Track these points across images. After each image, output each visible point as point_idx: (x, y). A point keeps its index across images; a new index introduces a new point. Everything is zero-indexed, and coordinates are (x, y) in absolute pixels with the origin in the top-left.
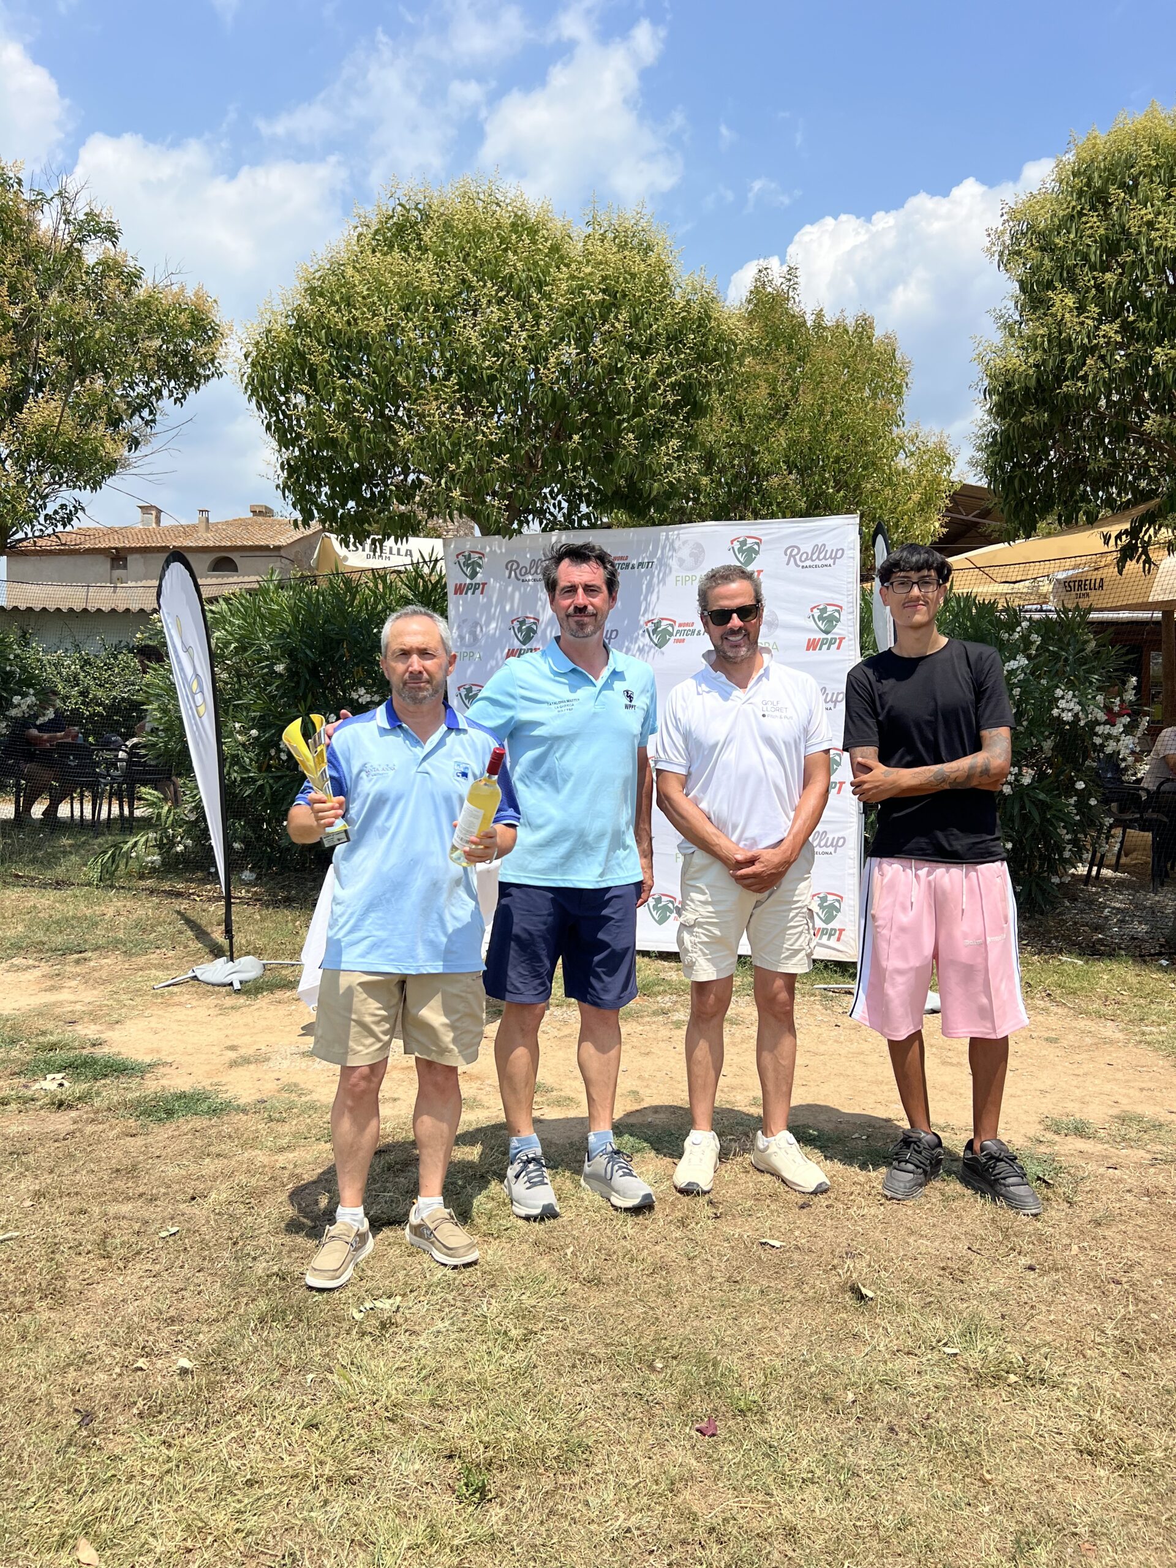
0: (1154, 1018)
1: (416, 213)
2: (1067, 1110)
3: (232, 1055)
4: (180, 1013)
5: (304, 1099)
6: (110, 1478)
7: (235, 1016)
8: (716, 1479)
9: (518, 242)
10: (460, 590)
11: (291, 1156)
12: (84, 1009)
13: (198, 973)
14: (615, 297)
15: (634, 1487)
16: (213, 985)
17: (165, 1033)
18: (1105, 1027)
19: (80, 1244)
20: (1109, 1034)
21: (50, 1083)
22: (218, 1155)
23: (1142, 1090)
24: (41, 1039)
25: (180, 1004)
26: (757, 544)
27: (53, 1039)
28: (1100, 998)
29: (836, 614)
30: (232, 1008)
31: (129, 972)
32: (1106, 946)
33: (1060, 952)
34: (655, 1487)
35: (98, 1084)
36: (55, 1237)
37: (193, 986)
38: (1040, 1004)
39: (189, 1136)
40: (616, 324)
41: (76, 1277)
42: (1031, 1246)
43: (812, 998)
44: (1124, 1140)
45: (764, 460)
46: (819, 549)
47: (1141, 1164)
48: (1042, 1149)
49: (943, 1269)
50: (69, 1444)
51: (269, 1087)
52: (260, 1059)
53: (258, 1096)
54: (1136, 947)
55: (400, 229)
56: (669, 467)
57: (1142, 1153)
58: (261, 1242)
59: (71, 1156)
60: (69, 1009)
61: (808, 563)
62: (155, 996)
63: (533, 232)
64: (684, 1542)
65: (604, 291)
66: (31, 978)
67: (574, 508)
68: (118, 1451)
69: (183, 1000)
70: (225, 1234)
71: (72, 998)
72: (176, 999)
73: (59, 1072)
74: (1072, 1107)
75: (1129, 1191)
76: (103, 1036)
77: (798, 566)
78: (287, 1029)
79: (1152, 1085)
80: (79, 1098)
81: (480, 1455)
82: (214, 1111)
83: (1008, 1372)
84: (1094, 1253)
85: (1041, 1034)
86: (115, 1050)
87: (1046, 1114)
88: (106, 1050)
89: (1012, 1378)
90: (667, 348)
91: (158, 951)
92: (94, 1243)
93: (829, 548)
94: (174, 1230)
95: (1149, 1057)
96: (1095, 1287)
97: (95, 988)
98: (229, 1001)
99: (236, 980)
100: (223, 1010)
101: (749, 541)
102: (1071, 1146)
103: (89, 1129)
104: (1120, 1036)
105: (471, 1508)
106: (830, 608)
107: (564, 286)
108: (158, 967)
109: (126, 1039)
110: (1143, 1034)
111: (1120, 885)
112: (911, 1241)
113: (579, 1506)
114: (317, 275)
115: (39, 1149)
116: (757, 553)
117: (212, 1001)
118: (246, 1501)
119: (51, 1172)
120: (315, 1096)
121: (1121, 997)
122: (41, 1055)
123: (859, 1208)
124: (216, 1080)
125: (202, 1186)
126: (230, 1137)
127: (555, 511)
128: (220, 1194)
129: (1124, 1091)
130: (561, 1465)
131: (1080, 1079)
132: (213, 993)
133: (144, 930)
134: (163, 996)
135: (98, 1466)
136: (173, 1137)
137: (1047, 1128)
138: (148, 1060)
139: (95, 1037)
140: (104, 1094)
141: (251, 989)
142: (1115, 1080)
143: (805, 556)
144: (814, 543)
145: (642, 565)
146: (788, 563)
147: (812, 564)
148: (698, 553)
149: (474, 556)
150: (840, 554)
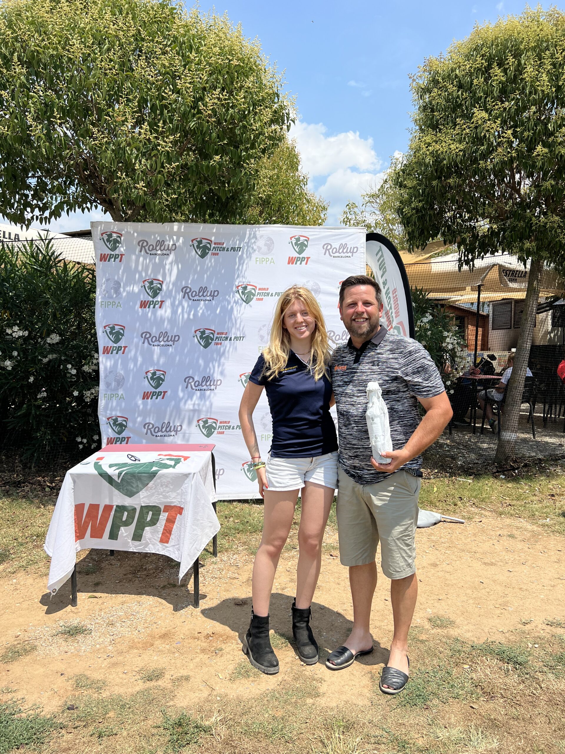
5: (106, 695)
18: (522, 522)
26: (306, 241)
33: (455, 475)
38: (476, 510)
46: (343, 246)
52: (27, 648)
53: (60, 702)
61: (337, 254)
77: (331, 256)
85: (500, 532)
93: (349, 246)
101: (302, 238)
116: (306, 246)
143: (335, 250)
144: (341, 242)
145: (233, 249)
146: (325, 254)
147: (339, 255)
148: (270, 244)
149: (115, 235)
150: (355, 249)
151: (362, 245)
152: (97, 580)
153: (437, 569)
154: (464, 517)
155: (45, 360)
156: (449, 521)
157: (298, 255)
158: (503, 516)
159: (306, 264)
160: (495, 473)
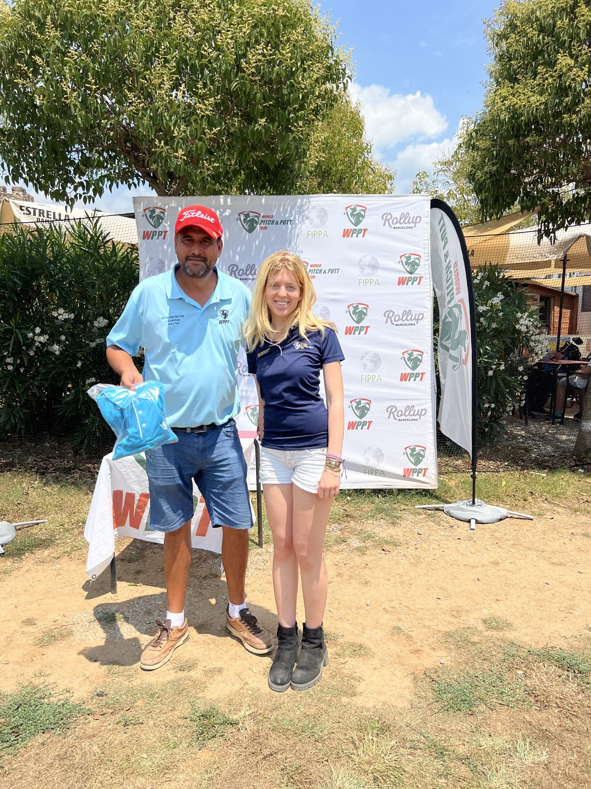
3: (34, 631)
26: (363, 210)
29: (417, 261)
33: (527, 468)
46: (405, 216)
61: (398, 225)
77: (391, 227)
82: (61, 721)
93: (411, 216)
101: (358, 208)
106: (412, 257)
116: (363, 217)
141: (13, 552)
143: (395, 220)
144: (401, 212)
145: (284, 222)
146: (384, 225)
147: (400, 226)
148: (323, 214)
149: (158, 211)
150: (418, 220)
151: (426, 215)
152: (138, 568)
153: (498, 568)
154: (533, 513)
155: (93, 345)
156: (517, 517)
157: (353, 227)
158: (578, 513)
159: (363, 236)
160: (573, 466)
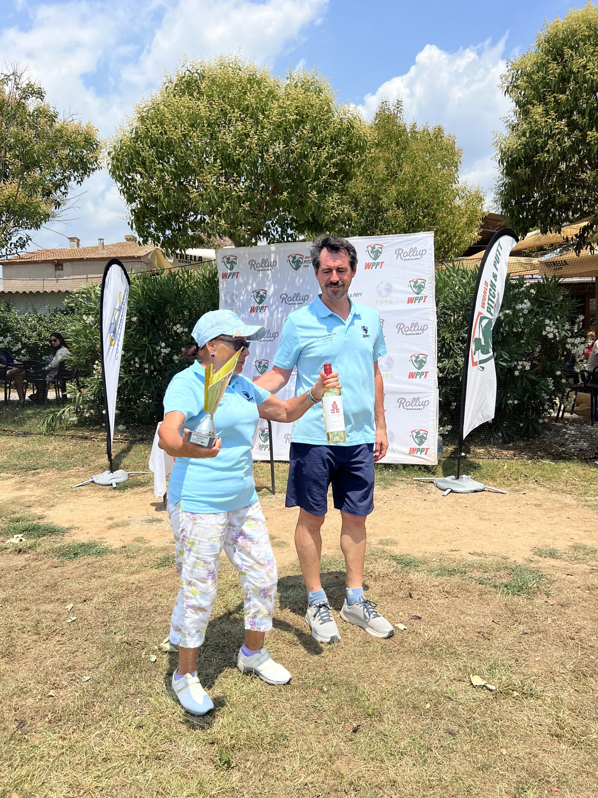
0: (592, 492)
1: (196, 75)
2: (546, 543)
3: (110, 522)
4: (85, 500)
5: (146, 545)
6: (31, 758)
7: (113, 502)
8: (354, 755)
9: (251, 88)
10: (225, 276)
11: (137, 576)
12: (36, 499)
13: (94, 479)
14: (303, 117)
15: (310, 759)
16: (103, 485)
17: (77, 511)
18: (566, 497)
19: (25, 627)
20: (568, 501)
21: (15, 540)
22: (99, 577)
23: (586, 531)
24: (13, 516)
25: (85, 496)
26: (381, 248)
27: (18, 516)
28: (563, 482)
29: (423, 284)
30: (112, 497)
31: (60, 479)
32: (566, 454)
33: (542, 458)
34: (321, 759)
35: (40, 539)
36: (12, 623)
37: (92, 486)
38: (532, 486)
39: (85, 567)
40: (304, 131)
41: (21, 645)
42: (526, 619)
43: (412, 486)
44: (576, 559)
45: (384, 202)
46: (413, 250)
47: (585, 572)
48: (532, 565)
49: (479, 633)
50: (11, 739)
51: (128, 540)
52: (125, 524)
53: (122, 545)
54: (582, 454)
55: (189, 83)
56: (333, 208)
57: (586, 566)
58: (119, 624)
59: (23, 578)
60: (28, 500)
61: (408, 257)
62: (73, 491)
63: (259, 83)
64: (336, 791)
65: (297, 114)
66: (9, 483)
67: (284, 231)
68: (37, 743)
69: (87, 493)
70: (101, 620)
71: (30, 493)
72: (83, 493)
73: (20, 533)
74: (549, 541)
75: (578, 587)
76: (45, 513)
77: (402, 259)
78: (140, 508)
79: (589, 529)
80: (30, 548)
81: (228, 742)
82: (99, 553)
83: (513, 691)
84: (560, 622)
85: (532, 502)
86: (50, 521)
87: (535, 546)
88: (46, 521)
89: (515, 694)
90: (331, 144)
91: (75, 468)
92: (31, 626)
93: (418, 250)
94: (74, 618)
95: (590, 513)
96: (560, 641)
97: (42, 488)
98: (110, 494)
99: (114, 482)
100: (107, 498)
101: (377, 247)
102: (548, 563)
103: (33, 564)
104: (574, 502)
105: (222, 773)
106: (419, 281)
107: (276, 112)
108: (74, 476)
109: (56, 515)
110: (586, 501)
111: (573, 422)
112: (462, 617)
113: (280, 771)
114: (145, 110)
115: (7, 575)
116: (381, 253)
117: (101, 493)
118: (103, 770)
119: (13, 588)
120: (152, 544)
121: (574, 482)
122: (12, 525)
123: (434, 600)
124: (101, 536)
125: (90, 594)
126: (106, 567)
127: (275, 234)
128: (99, 599)
129: (576, 532)
130: (271, 747)
131: (553, 526)
132: (102, 489)
133: (68, 457)
134: (76, 492)
135: (25, 751)
136: (76, 567)
137: (535, 554)
138: (66, 526)
139: (41, 514)
140: (43, 545)
141: (121, 487)
142: (571, 526)
143: (406, 254)
144: (411, 247)
146: (397, 258)
147: (410, 258)
149: (231, 258)
150: (424, 252)
151: (430, 248)
154: (512, 490)
157: (374, 261)
